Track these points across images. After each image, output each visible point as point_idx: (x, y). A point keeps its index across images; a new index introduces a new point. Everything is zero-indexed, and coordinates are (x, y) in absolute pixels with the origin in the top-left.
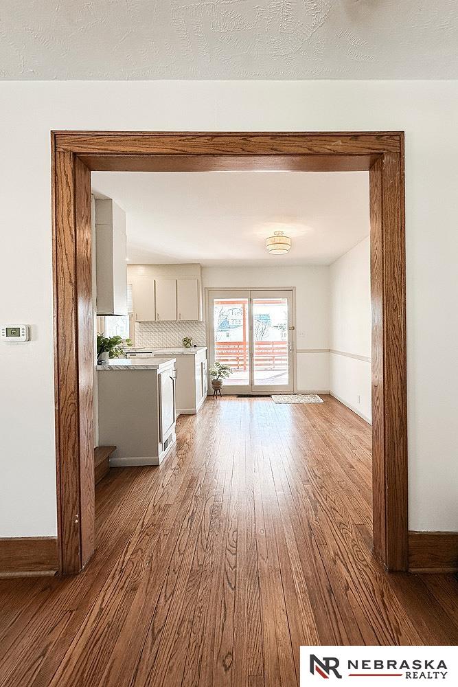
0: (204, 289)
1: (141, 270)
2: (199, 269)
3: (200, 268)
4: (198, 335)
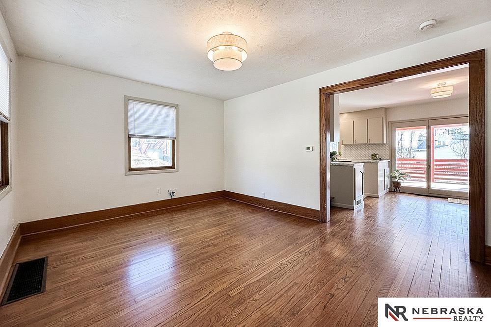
0: (387, 122)
2: (384, 110)
4: (383, 152)
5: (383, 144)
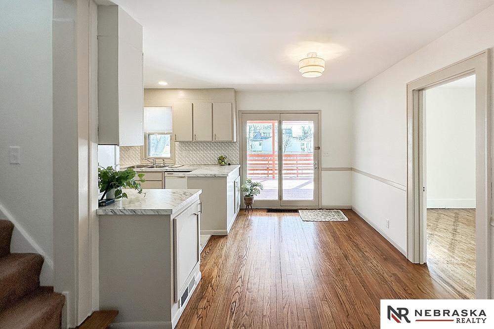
0: (238, 112)
1: (182, 94)
2: (233, 94)
3: (235, 92)
4: (233, 155)
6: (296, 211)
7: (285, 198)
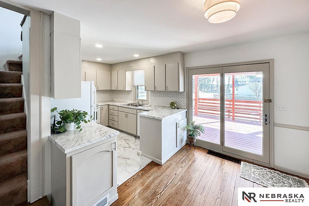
5: (178, 93)
6: (237, 161)
7: (227, 144)
